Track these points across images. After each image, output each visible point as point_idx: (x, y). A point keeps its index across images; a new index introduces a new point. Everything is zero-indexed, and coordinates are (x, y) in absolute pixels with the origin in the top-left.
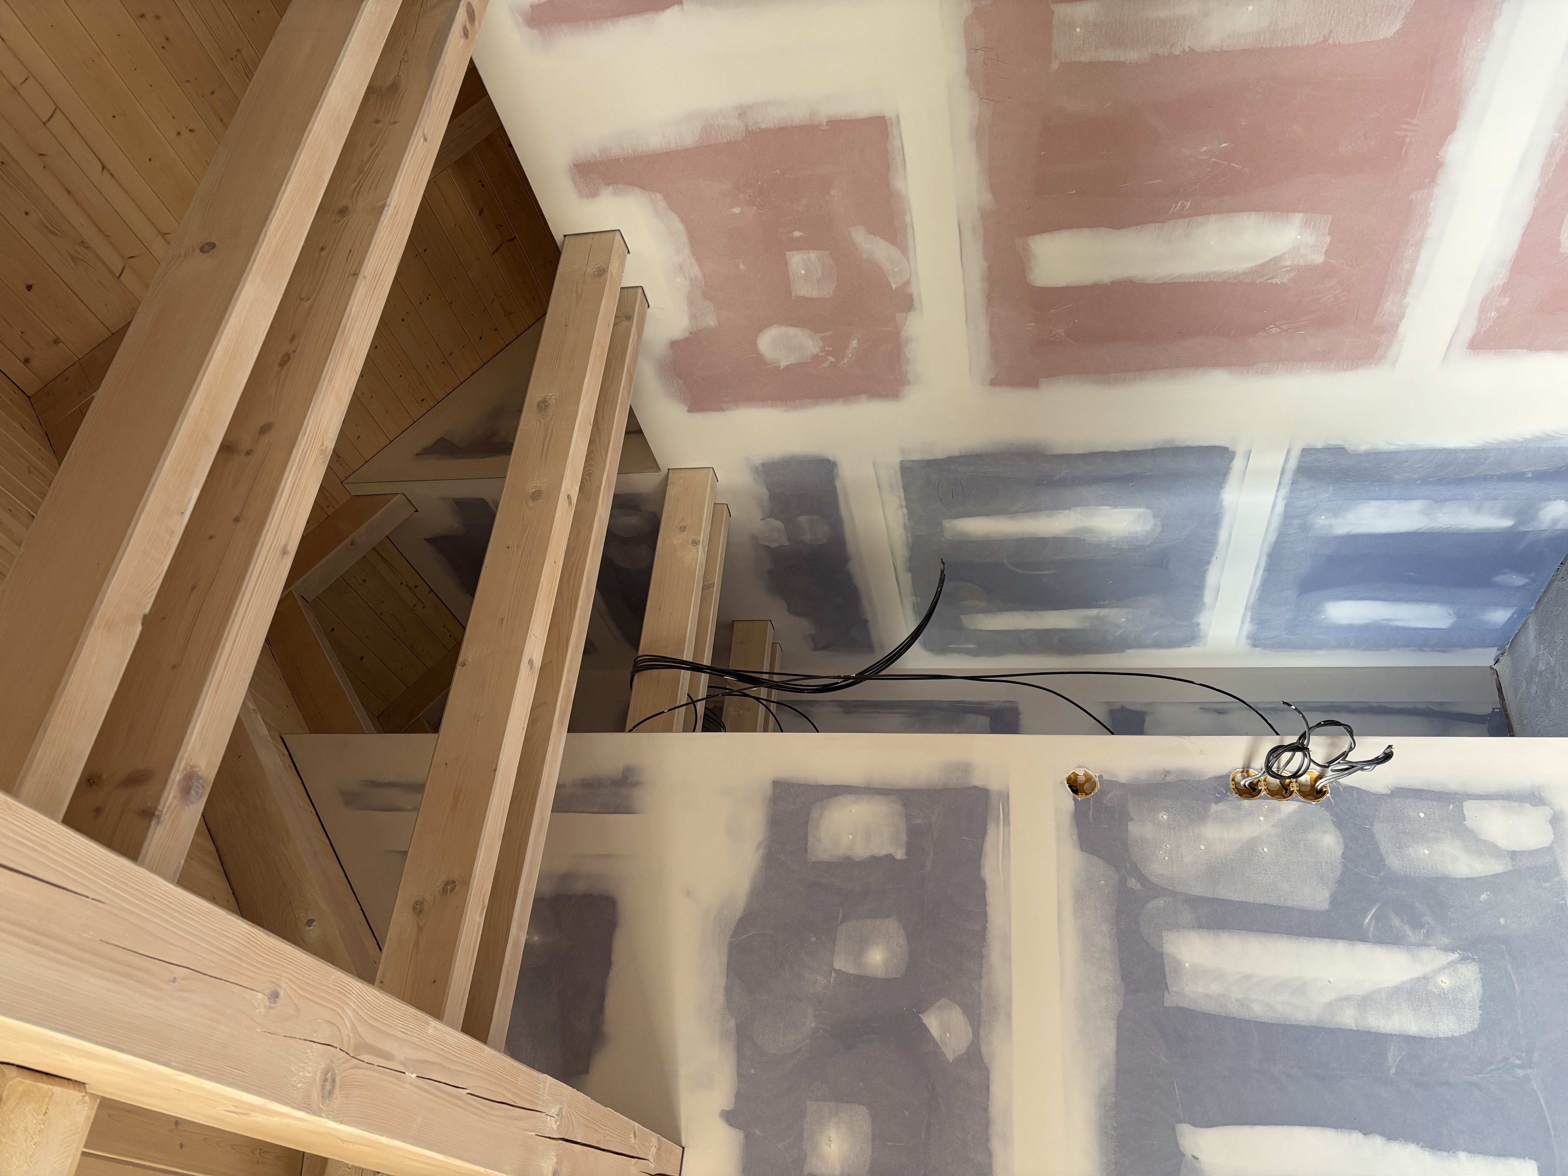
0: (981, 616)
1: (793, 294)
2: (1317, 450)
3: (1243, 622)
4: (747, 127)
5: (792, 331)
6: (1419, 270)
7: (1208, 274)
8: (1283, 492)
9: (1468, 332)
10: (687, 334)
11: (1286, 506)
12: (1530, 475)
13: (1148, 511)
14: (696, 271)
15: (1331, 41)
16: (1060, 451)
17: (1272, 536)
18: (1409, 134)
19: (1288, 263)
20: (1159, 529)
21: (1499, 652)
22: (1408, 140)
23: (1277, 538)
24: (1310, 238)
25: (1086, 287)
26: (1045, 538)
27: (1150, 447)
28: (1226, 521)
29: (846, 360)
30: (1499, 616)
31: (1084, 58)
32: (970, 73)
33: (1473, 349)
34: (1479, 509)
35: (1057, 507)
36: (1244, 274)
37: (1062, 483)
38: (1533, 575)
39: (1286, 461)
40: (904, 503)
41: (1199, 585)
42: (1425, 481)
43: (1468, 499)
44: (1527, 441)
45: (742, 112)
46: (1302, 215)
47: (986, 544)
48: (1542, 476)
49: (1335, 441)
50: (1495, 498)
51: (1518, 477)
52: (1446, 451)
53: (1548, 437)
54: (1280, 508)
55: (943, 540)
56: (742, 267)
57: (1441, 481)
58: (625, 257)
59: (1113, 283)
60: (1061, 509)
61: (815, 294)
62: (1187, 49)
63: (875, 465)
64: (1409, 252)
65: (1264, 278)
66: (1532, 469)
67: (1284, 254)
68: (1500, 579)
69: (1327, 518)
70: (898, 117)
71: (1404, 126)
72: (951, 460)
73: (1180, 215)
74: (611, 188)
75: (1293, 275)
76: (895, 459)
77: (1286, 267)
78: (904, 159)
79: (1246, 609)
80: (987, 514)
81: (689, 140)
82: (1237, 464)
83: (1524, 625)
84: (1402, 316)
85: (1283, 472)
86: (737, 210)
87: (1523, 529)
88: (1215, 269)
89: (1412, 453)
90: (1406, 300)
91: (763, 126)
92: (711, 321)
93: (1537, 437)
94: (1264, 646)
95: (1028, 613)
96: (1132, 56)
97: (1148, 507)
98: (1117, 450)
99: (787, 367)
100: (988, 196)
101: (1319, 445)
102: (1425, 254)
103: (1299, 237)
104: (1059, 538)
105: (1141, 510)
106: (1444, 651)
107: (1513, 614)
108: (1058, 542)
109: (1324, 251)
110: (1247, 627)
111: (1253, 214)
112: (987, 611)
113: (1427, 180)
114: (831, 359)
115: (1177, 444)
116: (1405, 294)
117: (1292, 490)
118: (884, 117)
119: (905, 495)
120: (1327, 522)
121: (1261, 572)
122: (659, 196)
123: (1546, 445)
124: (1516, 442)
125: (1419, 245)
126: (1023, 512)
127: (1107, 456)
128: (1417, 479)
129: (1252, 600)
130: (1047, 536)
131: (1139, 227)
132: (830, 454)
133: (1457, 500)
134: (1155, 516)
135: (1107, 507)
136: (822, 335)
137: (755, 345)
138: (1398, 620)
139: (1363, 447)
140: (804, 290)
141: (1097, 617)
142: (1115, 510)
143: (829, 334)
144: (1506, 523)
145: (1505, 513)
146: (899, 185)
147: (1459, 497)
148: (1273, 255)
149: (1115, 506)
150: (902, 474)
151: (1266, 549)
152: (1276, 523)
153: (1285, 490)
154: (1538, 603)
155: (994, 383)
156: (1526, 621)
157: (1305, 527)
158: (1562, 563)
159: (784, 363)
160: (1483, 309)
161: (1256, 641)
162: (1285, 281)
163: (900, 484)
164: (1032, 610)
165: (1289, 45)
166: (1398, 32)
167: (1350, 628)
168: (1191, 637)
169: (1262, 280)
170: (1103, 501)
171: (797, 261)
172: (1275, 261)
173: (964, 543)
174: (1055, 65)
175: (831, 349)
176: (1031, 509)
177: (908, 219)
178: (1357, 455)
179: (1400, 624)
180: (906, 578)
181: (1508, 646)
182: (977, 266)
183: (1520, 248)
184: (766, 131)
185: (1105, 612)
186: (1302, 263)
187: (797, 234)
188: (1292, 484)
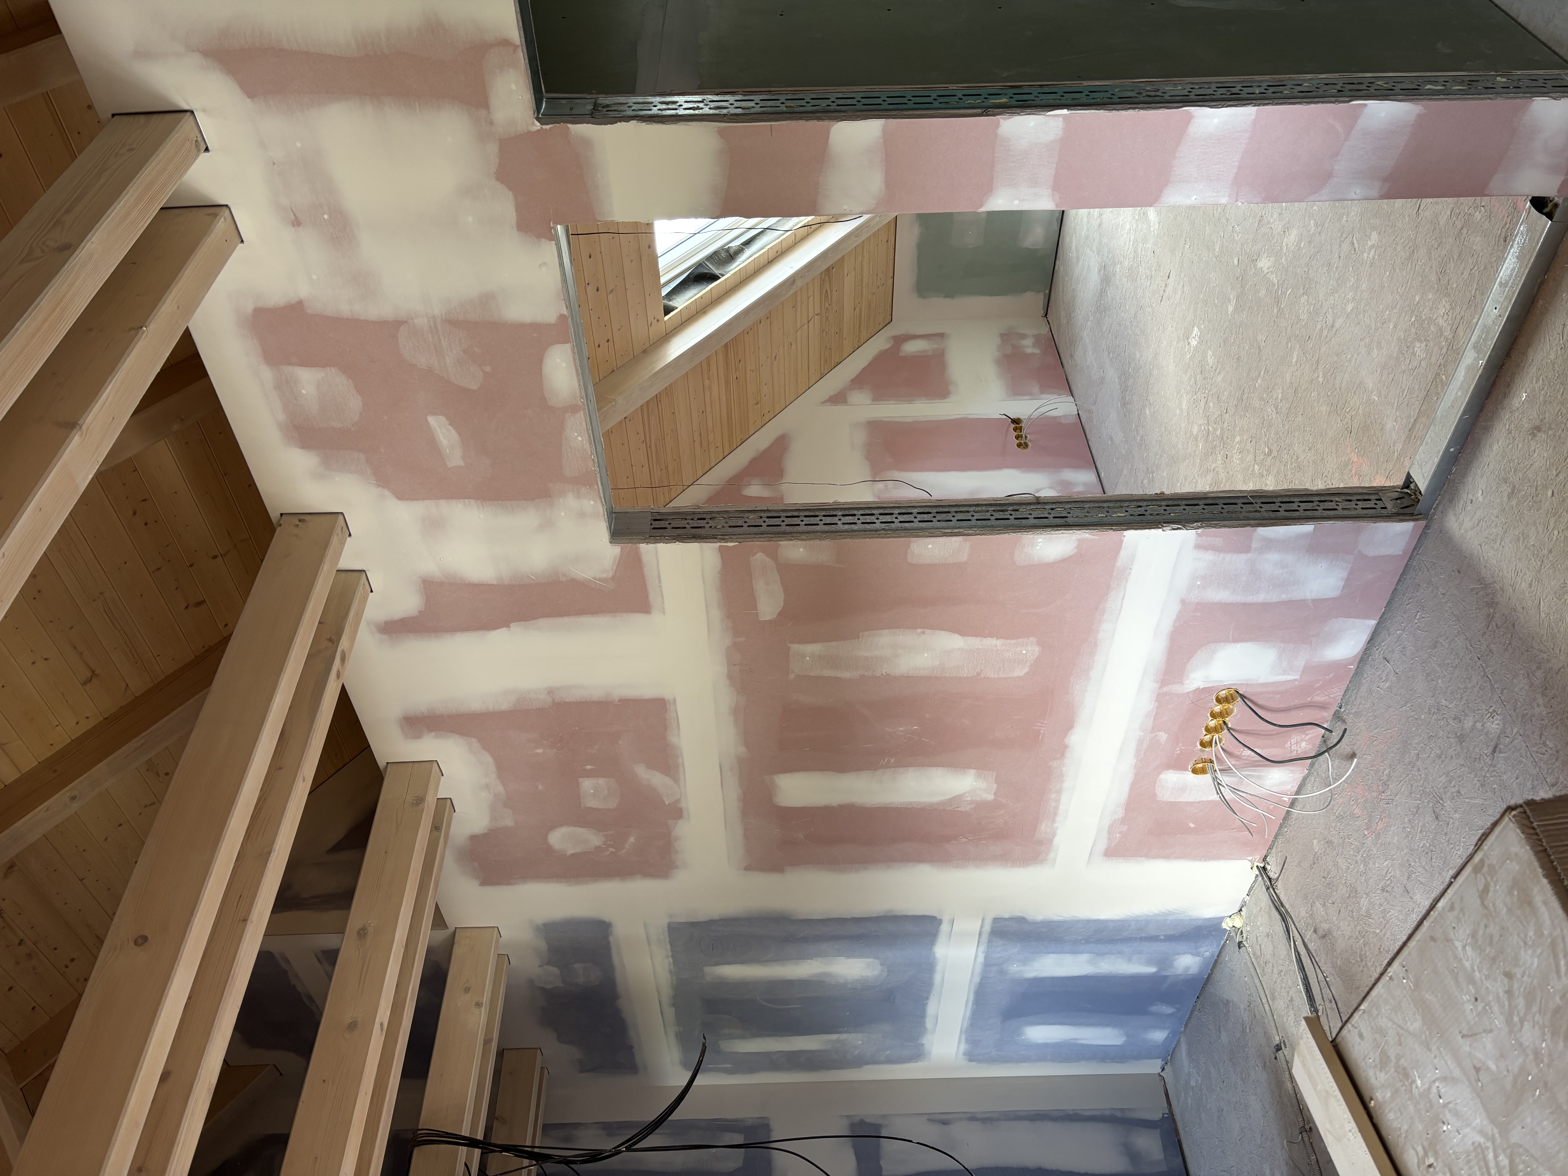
0: (737, 1041)
1: (582, 805)
2: (1005, 919)
3: (959, 1043)
4: (554, 700)
5: (579, 830)
6: (1062, 807)
7: (911, 803)
8: (982, 948)
9: (1102, 845)
10: (486, 831)
11: (986, 957)
12: (1162, 938)
13: (876, 961)
14: (500, 789)
15: (982, 676)
16: (802, 917)
17: (977, 979)
18: (1042, 728)
19: (969, 799)
20: (885, 974)
21: (1163, 1062)
22: (1042, 732)
23: (981, 980)
24: (981, 784)
25: (819, 808)
26: (792, 980)
27: (875, 915)
28: (939, 968)
29: (624, 851)
30: (1159, 1036)
31: (812, 674)
32: (730, 676)
33: (1108, 856)
34: (1130, 960)
35: (803, 957)
36: (937, 804)
37: (805, 940)
38: (1177, 1006)
39: (982, 927)
40: (670, 954)
41: (921, 1016)
42: (1087, 941)
43: (1121, 953)
44: (1156, 915)
45: (550, 691)
46: (975, 770)
47: (742, 985)
48: (1170, 938)
49: (1017, 913)
50: (1141, 953)
51: (1154, 939)
52: (1099, 921)
53: (1170, 913)
54: (981, 958)
55: (704, 982)
56: (540, 787)
57: (1099, 941)
58: (439, 780)
59: (840, 806)
60: (805, 959)
61: (601, 806)
62: (885, 674)
63: (645, 925)
64: (1054, 796)
65: (953, 807)
66: (1163, 933)
67: (966, 793)
68: (1154, 1009)
69: (1017, 966)
70: (675, 700)
71: (1039, 724)
72: (712, 922)
73: (888, 766)
74: (433, 734)
75: (972, 806)
76: (664, 922)
77: (967, 801)
78: (678, 724)
79: (961, 1032)
80: (743, 962)
81: (505, 706)
82: (944, 927)
83: (1179, 1041)
84: (1054, 834)
85: (980, 934)
86: (540, 751)
87: (1164, 973)
88: (916, 800)
89: (1076, 922)
90: (1056, 825)
91: (567, 700)
92: (509, 822)
93: (1163, 913)
94: (979, 1061)
95: (778, 1038)
96: (846, 675)
97: (875, 958)
98: (849, 917)
99: (573, 855)
100: (742, 749)
101: (1006, 916)
102: (1064, 798)
103: (974, 784)
104: (804, 980)
105: (870, 960)
106: (1121, 1062)
107: (1169, 1034)
108: (803, 983)
109: (993, 793)
110: (963, 1047)
111: (940, 769)
112: (742, 1037)
113: (1058, 755)
114: (612, 849)
115: (896, 913)
116: (1054, 821)
117: (988, 947)
118: (663, 699)
119: (671, 948)
120: (1018, 969)
121: (970, 1005)
122: (474, 740)
123: (1171, 918)
124: (1148, 916)
125: (1059, 792)
126: (773, 961)
127: (841, 921)
128: (1081, 940)
129: (965, 1025)
130: (793, 979)
131: (858, 772)
132: (605, 916)
133: (1113, 954)
134: (881, 965)
135: (843, 958)
136: (604, 833)
137: (545, 838)
138: (1084, 1039)
139: (1039, 918)
140: (592, 803)
141: (838, 1040)
142: (849, 960)
143: (610, 832)
144: (1152, 970)
145: (1149, 962)
146: (673, 740)
147: (1114, 952)
148: (957, 793)
149: (848, 957)
150: (669, 932)
151: (973, 988)
152: (979, 969)
153: (983, 947)
154: (1186, 1025)
155: (747, 869)
156: (1179, 1039)
157: (1002, 972)
158: (1198, 997)
159: (570, 852)
160: (1110, 832)
161: (971, 1057)
162: (968, 809)
163: (668, 940)
164: (781, 1036)
165: (954, 676)
166: (1027, 673)
167: (1045, 1046)
168: (917, 1054)
169: (950, 808)
170: (840, 953)
171: (587, 784)
172: (959, 797)
173: (722, 984)
174: (792, 676)
175: (612, 843)
176: (781, 959)
177: (680, 760)
178: (1035, 923)
179: (1084, 1042)
180: (670, 1012)
181: (1169, 1057)
182: (734, 791)
183: (1129, 797)
184: (570, 703)
185: (844, 1036)
186: (978, 799)
187: (589, 767)
188: (988, 942)
